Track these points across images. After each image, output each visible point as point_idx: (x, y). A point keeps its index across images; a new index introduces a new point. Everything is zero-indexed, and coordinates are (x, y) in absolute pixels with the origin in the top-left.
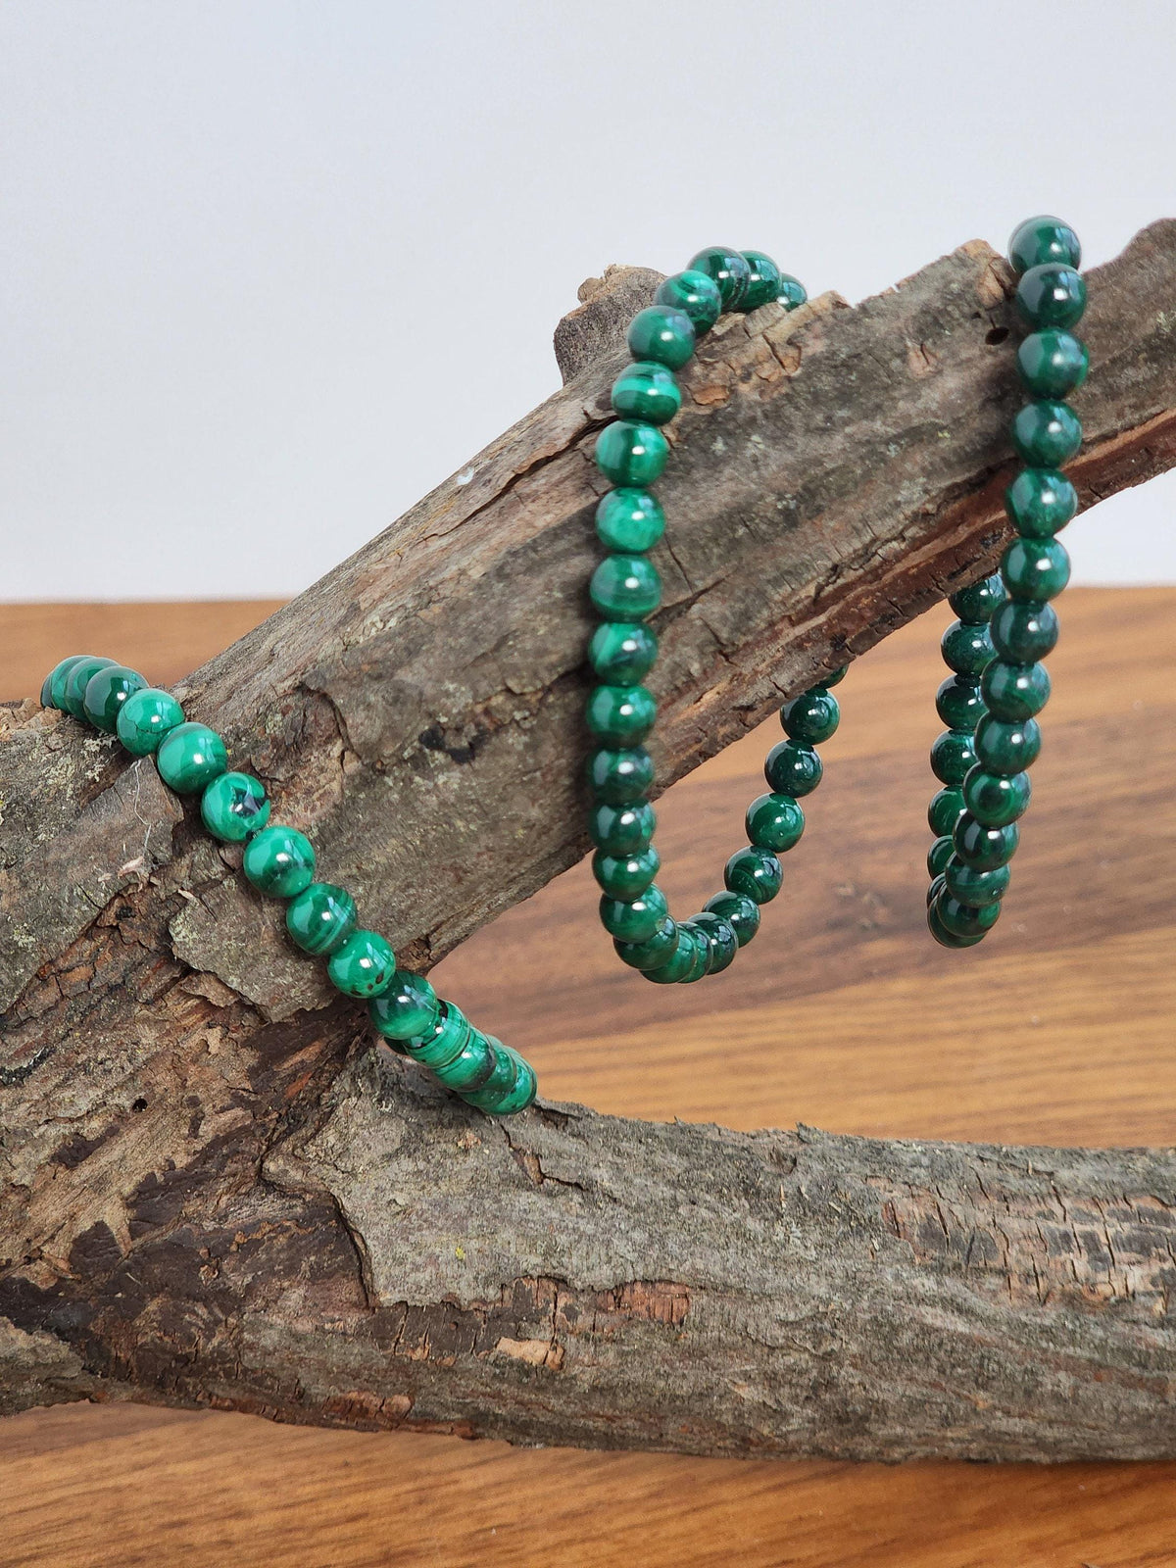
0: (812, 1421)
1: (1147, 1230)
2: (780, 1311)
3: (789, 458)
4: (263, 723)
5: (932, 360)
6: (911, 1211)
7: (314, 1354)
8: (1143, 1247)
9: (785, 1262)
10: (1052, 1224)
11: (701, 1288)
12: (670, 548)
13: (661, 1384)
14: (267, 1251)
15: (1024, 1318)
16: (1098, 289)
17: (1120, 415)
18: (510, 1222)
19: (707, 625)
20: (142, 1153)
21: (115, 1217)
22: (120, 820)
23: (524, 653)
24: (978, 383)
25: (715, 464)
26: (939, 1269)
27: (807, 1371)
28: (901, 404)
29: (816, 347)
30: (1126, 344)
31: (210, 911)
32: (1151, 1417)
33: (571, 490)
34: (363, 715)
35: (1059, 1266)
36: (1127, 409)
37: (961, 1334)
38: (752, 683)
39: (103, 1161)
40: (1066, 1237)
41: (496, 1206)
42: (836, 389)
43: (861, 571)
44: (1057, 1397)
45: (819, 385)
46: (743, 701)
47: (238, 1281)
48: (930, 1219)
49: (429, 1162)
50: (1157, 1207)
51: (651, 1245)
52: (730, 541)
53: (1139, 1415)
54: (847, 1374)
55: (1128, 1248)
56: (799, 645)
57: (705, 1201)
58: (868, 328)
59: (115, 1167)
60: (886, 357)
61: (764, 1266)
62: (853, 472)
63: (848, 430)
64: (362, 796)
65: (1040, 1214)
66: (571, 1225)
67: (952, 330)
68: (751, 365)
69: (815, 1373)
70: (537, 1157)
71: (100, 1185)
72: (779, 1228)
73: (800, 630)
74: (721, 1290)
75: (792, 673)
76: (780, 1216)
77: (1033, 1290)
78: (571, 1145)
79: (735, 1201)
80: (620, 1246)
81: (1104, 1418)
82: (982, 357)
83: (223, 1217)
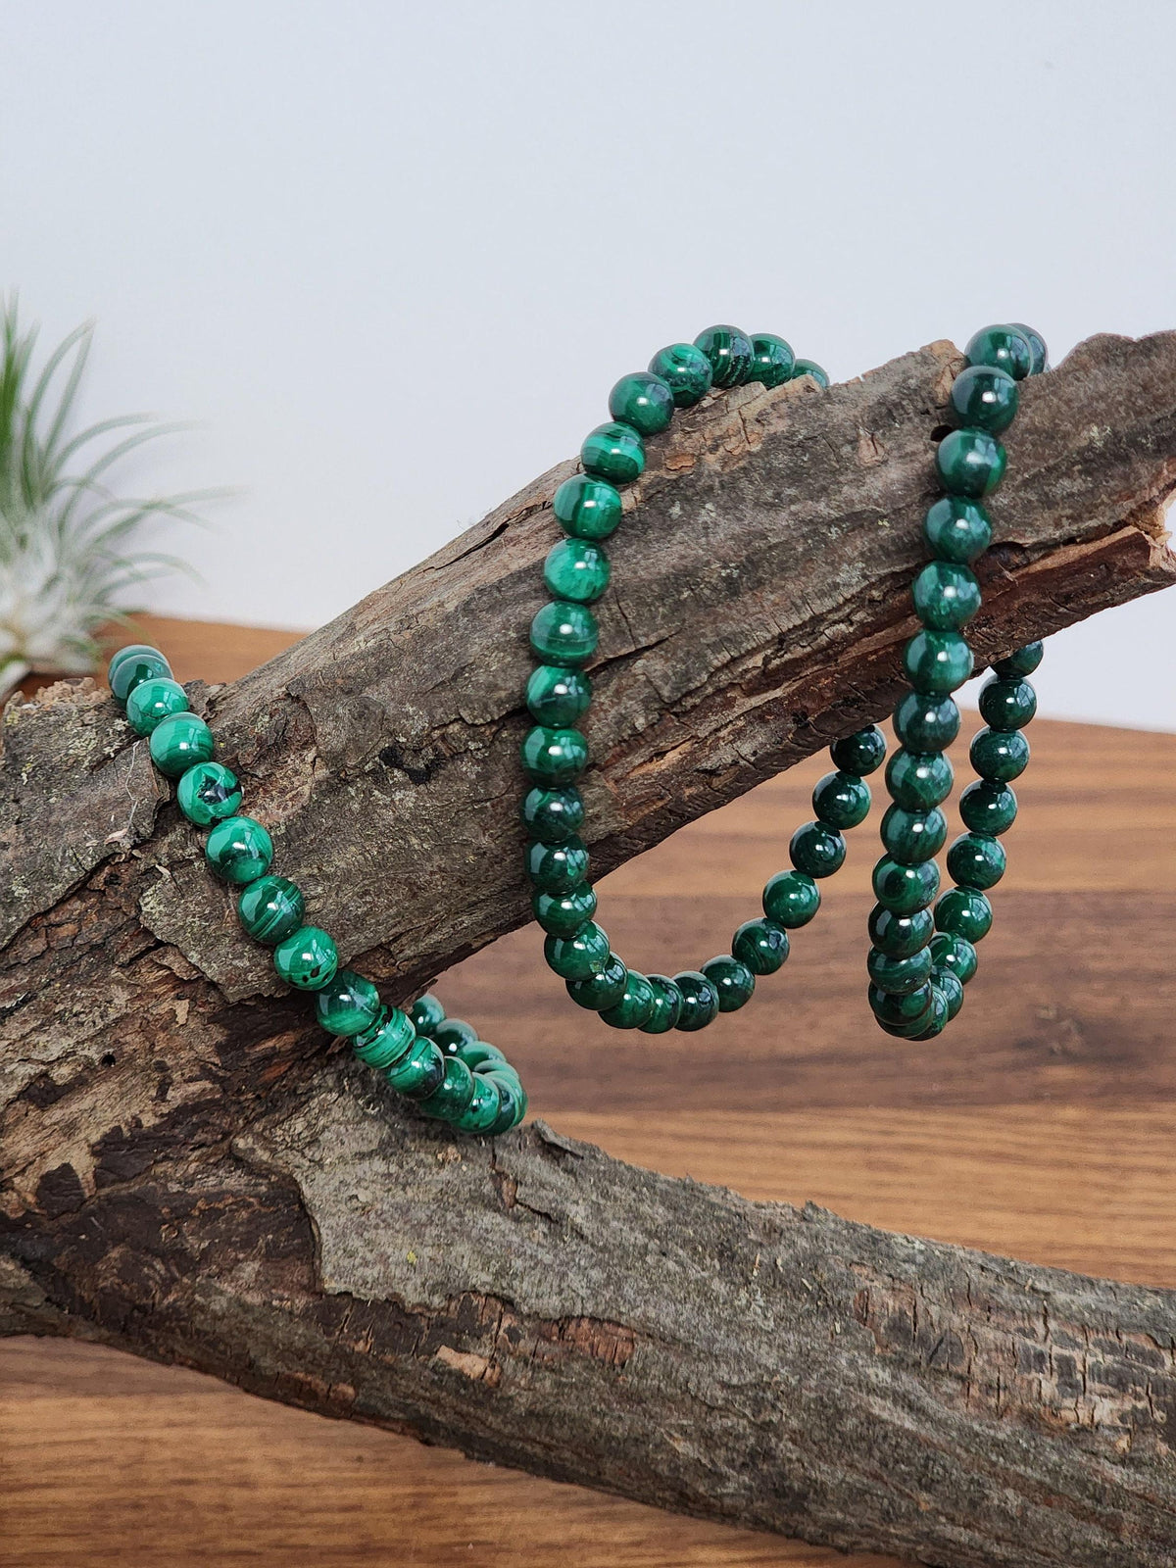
0: (749, 1488)
1: (1131, 1366)
2: (723, 1373)
3: (737, 529)
4: (254, 722)
5: (880, 450)
6: (886, 1302)
7: (260, 1327)
8: (1119, 1382)
9: (740, 1327)
10: (1029, 1342)
11: (649, 1336)
12: (618, 602)
13: (598, 1422)
14: (228, 1222)
15: (976, 1427)
16: (1036, 398)
17: (1058, 525)
18: (469, 1237)
19: (649, 682)
20: (112, 1107)
21: (82, 1163)
22: (113, 793)
23: (477, 686)
24: (919, 477)
25: (670, 527)
26: (898, 1364)
27: (744, 1437)
28: (845, 488)
29: (780, 426)
30: (1061, 454)
31: (178, 888)
32: (1105, 1554)
33: (546, 538)
34: (332, 724)
35: (1025, 1384)
36: (1064, 519)
37: (908, 1430)
38: (714, 748)
39: (74, 1108)
40: (1040, 1357)
41: (458, 1220)
42: (789, 468)
43: (809, 649)
44: (1003, 1514)
45: (775, 463)
46: (707, 765)
47: (196, 1244)
48: (903, 1313)
49: (402, 1167)
50: (1149, 1347)
51: (606, 1286)
52: (675, 603)
53: (1091, 1549)
54: (785, 1448)
55: (1103, 1379)
56: (759, 716)
57: (676, 1255)
58: (828, 413)
59: (86, 1115)
60: (839, 443)
61: (717, 1327)
62: (795, 549)
63: (793, 508)
64: (328, 802)
65: (1021, 1330)
66: (529, 1252)
67: (901, 423)
68: (721, 437)
69: (752, 1440)
70: (517, 1183)
71: (70, 1129)
72: (743, 1293)
73: (756, 701)
74: (668, 1341)
75: (755, 743)
76: (748, 1282)
77: (993, 1402)
78: (559, 1179)
79: (708, 1261)
80: (575, 1280)
81: (1054, 1547)
82: (926, 452)
83: (189, 1182)
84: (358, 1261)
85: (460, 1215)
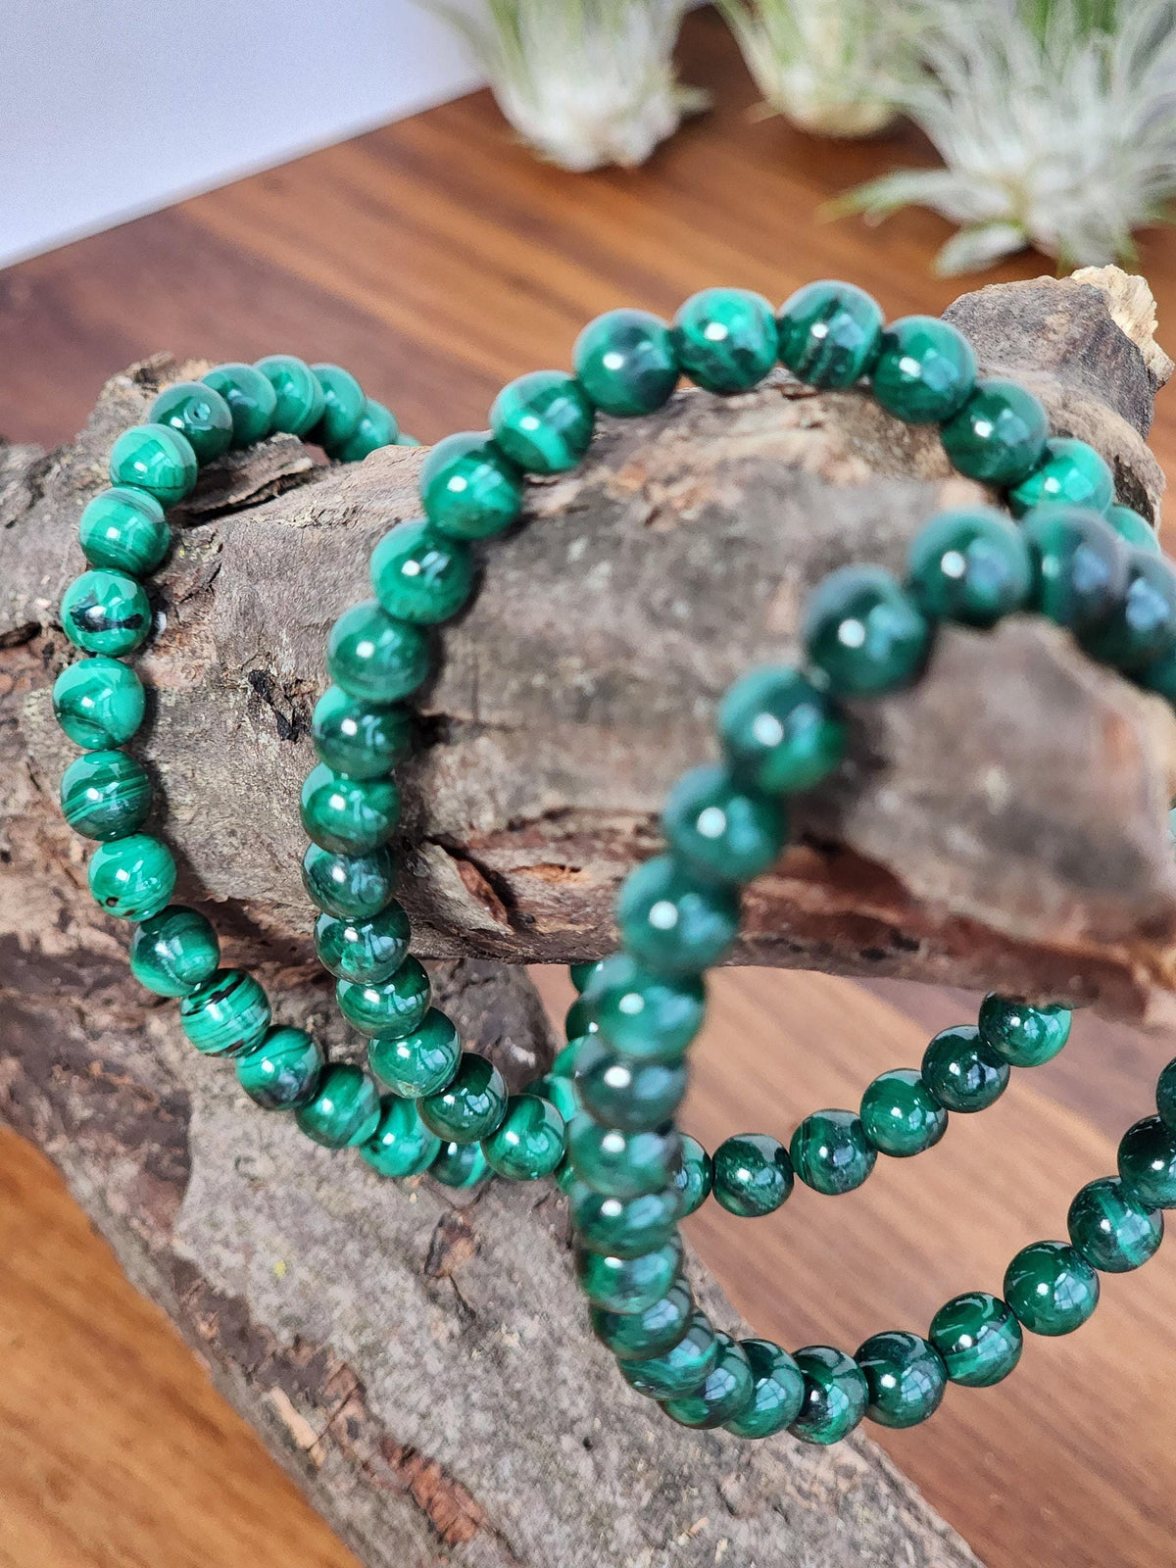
3: (612, 622)
11: (498, 1534)
14: (120, 1104)
25: (561, 569)
28: (733, 649)
41: (358, 1257)
42: (699, 569)
45: (692, 553)
47: (80, 1108)
51: (484, 1442)
52: (528, 684)
57: (605, 1456)
58: (780, 515)
60: (761, 570)
62: (655, 701)
63: (673, 636)
64: (212, 697)
66: (417, 1344)
68: (688, 469)
74: (515, 1555)
76: (663, 1547)
83: (95, 1035)
84: (219, 1236)
85: (365, 1253)
